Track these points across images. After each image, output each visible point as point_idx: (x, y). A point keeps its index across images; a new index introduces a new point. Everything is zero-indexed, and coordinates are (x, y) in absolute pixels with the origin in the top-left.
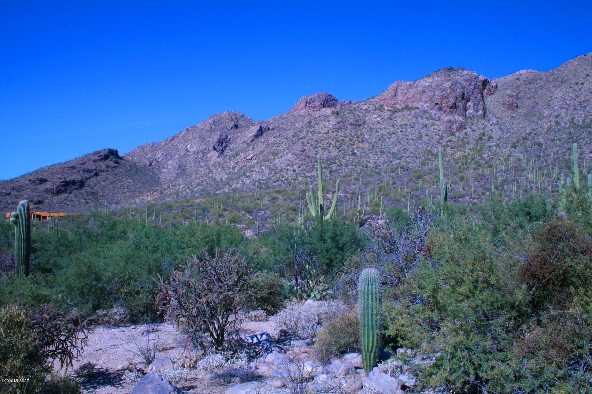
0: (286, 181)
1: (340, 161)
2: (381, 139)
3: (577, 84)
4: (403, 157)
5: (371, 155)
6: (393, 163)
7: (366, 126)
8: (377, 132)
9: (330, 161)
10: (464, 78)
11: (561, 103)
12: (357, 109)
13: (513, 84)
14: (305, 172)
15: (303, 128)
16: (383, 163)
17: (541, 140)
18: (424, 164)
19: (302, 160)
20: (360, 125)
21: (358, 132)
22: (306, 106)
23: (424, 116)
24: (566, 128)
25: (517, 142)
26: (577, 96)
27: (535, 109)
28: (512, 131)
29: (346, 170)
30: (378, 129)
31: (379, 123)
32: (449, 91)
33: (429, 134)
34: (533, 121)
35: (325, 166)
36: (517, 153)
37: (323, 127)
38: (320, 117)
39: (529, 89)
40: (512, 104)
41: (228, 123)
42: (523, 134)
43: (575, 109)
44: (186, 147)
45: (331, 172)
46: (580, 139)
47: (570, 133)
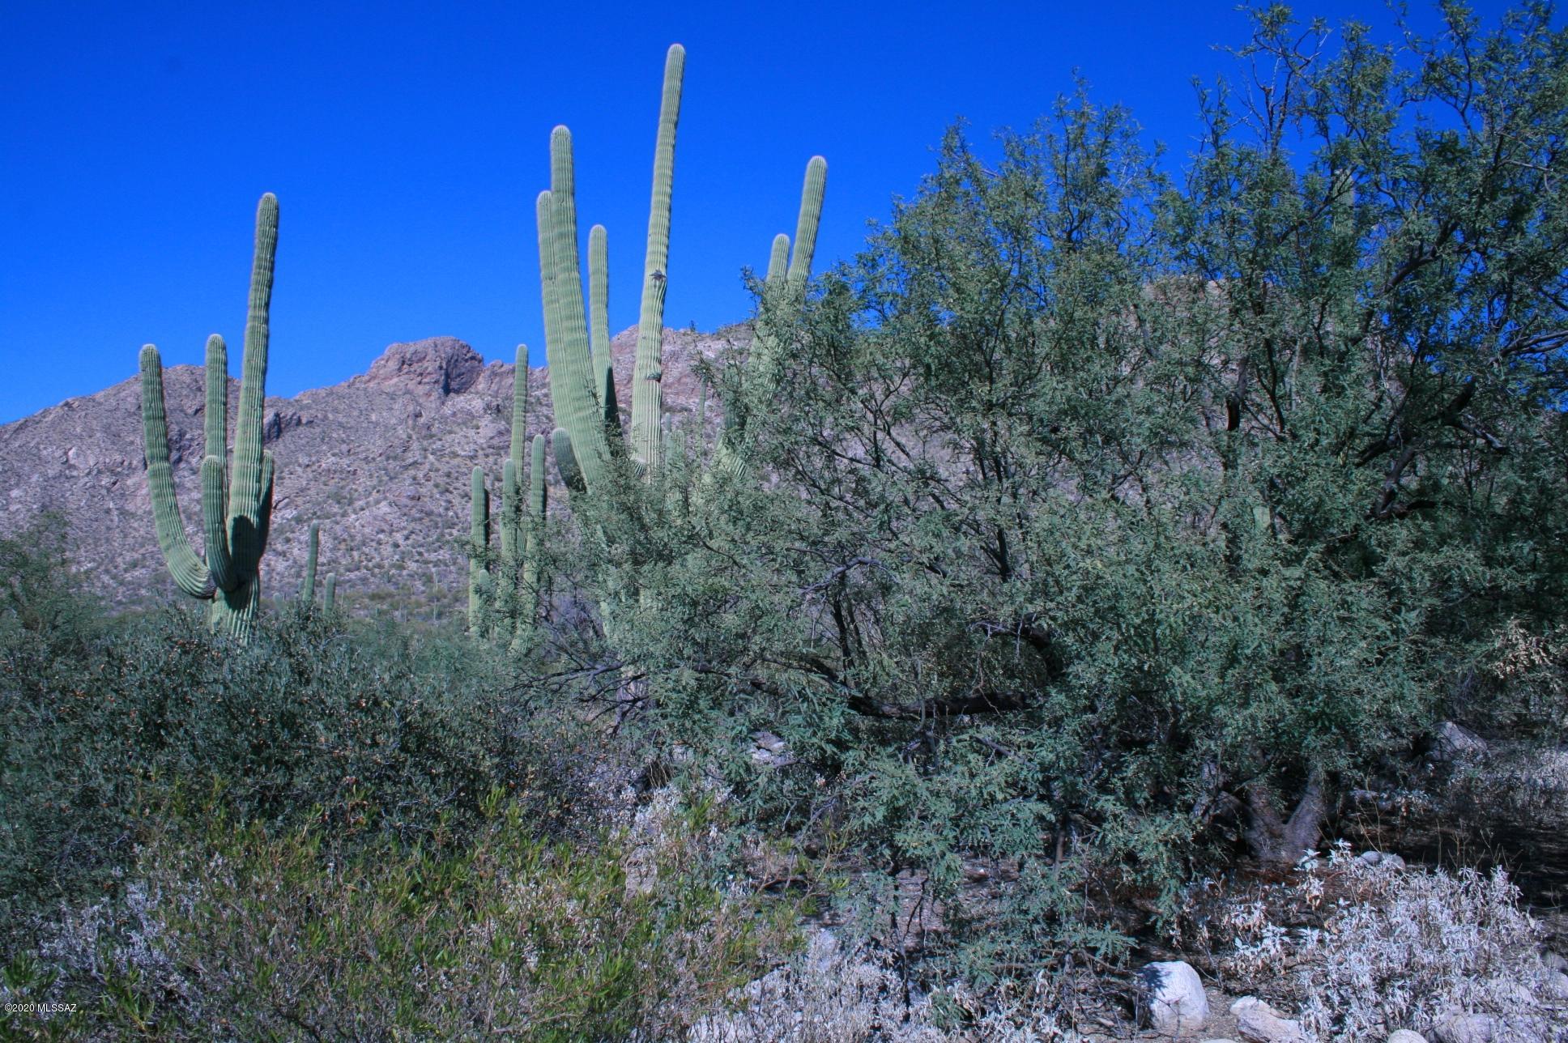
0: (376, 570)
14: (421, 550)
15: (410, 437)
19: (414, 520)
22: (400, 370)
37: (463, 441)
38: (454, 414)
41: (187, 396)
44: (66, 453)
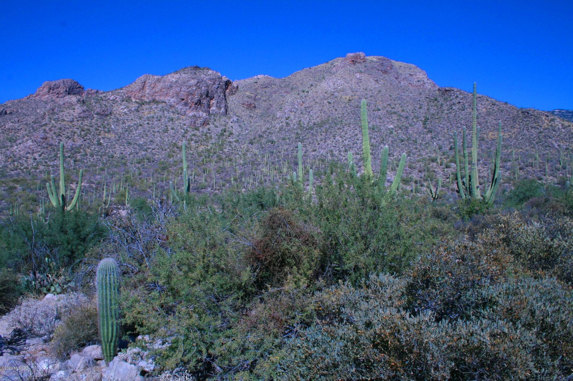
0: (25, 170)
1: (85, 151)
2: (128, 130)
3: (303, 92)
4: (149, 148)
5: (117, 146)
6: (139, 154)
7: (112, 117)
8: (124, 123)
9: (74, 150)
10: (209, 77)
11: (291, 107)
12: (104, 99)
13: (251, 87)
14: (46, 160)
15: (45, 114)
16: (130, 154)
17: (274, 138)
18: (170, 156)
19: (44, 148)
20: (107, 115)
21: (104, 122)
22: (49, 92)
23: (171, 110)
24: (294, 129)
25: (254, 139)
26: (303, 102)
27: (270, 111)
28: (250, 129)
29: (92, 160)
30: (125, 121)
31: (126, 114)
32: (194, 88)
33: (175, 128)
34: (268, 121)
35: (69, 155)
36: (254, 150)
37: (68, 115)
38: (64, 104)
39: (265, 92)
40: (250, 104)
42: (259, 133)
43: (302, 113)
45: (75, 161)
46: (305, 139)
47: (297, 134)
